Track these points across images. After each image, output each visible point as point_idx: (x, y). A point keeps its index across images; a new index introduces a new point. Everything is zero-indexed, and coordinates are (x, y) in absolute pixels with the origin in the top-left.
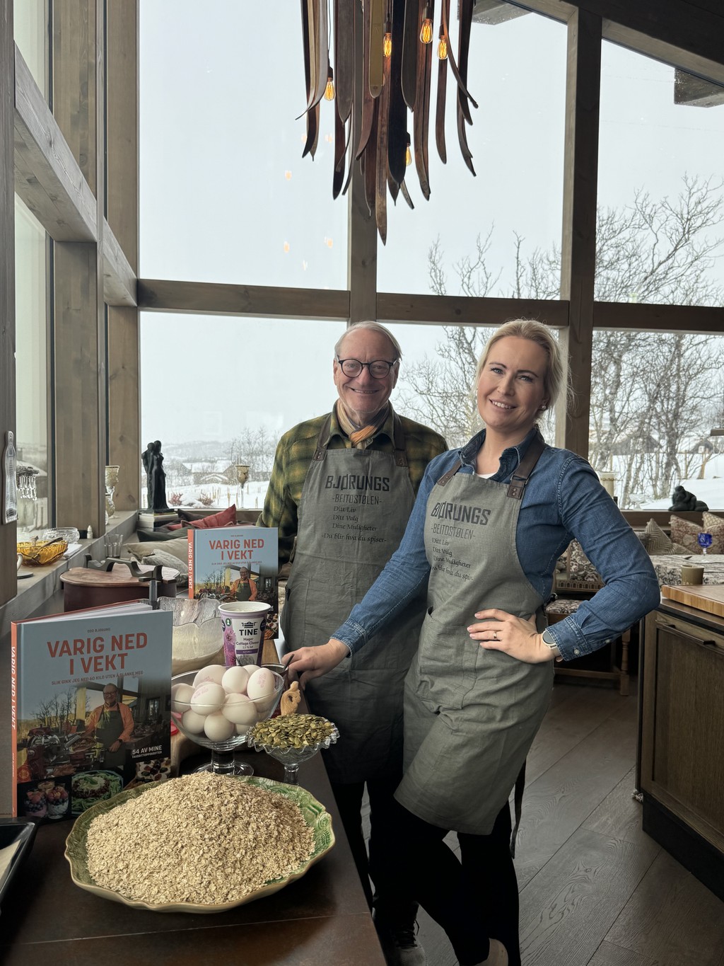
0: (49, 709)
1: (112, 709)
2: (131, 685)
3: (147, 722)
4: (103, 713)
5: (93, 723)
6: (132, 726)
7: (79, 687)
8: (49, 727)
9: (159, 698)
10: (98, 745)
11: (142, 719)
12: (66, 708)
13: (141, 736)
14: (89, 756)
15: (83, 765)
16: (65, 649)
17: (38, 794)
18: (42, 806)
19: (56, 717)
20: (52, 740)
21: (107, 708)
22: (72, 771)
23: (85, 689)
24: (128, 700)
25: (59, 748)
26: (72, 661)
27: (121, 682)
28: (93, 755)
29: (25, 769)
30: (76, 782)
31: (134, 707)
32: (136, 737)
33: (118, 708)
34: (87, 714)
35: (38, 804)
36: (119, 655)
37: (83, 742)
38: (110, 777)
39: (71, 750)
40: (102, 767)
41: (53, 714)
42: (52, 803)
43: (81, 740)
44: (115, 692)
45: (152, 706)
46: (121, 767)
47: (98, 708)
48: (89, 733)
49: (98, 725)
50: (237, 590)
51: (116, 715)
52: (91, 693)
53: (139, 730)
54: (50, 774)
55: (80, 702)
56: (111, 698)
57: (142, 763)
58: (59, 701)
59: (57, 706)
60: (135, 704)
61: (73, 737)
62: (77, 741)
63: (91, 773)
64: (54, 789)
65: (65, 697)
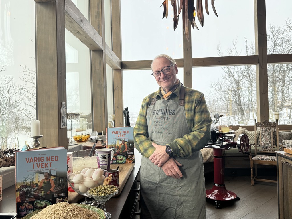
0: (27, 179)
1: (47, 180)
2: (53, 173)
3: (59, 185)
4: (44, 181)
5: (41, 185)
6: (54, 186)
7: (36, 173)
8: (26, 185)
9: (63, 177)
10: (43, 192)
11: (57, 185)
12: (32, 179)
13: (57, 190)
14: (40, 195)
15: (38, 198)
16: (31, 160)
17: (23, 207)
18: (24, 210)
19: (29, 182)
20: (27, 189)
21: (46, 180)
22: (34, 200)
23: (38, 173)
24: (52, 178)
25: (30, 192)
26: (34, 164)
27: (50, 172)
28: (41, 195)
29: (19, 198)
30: (36, 203)
31: (55, 180)
32: (56, 190)
33: (49, 180)
34: (39, 182)
35: (23, 210)
36: (49, 163)
37: (38, 190)
38: (47, 203)
39: (34, 193)
40: (44, 199)
41: (28, 181)
42: (28, 210)
43: (37, 190)
44: (48, 175)
45: (61, 180)
46: (51, 200)
47: (43, 180)
48: (40, 188)
49: (43, 185)
50: (121, 147)
51: (49, 183)
52: (40, 175)
53: (56, 188)
54: (27, 200)
55: (37, 178)
56: (47, 177)
57: (58, 199)
58: (30, 177)
59: (29, 178)
60: (55, 179)
61: (34, 189)
62: (36, 190)
63: (41, 201)
64: (28, 205)
65: (32, 176)
